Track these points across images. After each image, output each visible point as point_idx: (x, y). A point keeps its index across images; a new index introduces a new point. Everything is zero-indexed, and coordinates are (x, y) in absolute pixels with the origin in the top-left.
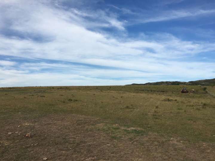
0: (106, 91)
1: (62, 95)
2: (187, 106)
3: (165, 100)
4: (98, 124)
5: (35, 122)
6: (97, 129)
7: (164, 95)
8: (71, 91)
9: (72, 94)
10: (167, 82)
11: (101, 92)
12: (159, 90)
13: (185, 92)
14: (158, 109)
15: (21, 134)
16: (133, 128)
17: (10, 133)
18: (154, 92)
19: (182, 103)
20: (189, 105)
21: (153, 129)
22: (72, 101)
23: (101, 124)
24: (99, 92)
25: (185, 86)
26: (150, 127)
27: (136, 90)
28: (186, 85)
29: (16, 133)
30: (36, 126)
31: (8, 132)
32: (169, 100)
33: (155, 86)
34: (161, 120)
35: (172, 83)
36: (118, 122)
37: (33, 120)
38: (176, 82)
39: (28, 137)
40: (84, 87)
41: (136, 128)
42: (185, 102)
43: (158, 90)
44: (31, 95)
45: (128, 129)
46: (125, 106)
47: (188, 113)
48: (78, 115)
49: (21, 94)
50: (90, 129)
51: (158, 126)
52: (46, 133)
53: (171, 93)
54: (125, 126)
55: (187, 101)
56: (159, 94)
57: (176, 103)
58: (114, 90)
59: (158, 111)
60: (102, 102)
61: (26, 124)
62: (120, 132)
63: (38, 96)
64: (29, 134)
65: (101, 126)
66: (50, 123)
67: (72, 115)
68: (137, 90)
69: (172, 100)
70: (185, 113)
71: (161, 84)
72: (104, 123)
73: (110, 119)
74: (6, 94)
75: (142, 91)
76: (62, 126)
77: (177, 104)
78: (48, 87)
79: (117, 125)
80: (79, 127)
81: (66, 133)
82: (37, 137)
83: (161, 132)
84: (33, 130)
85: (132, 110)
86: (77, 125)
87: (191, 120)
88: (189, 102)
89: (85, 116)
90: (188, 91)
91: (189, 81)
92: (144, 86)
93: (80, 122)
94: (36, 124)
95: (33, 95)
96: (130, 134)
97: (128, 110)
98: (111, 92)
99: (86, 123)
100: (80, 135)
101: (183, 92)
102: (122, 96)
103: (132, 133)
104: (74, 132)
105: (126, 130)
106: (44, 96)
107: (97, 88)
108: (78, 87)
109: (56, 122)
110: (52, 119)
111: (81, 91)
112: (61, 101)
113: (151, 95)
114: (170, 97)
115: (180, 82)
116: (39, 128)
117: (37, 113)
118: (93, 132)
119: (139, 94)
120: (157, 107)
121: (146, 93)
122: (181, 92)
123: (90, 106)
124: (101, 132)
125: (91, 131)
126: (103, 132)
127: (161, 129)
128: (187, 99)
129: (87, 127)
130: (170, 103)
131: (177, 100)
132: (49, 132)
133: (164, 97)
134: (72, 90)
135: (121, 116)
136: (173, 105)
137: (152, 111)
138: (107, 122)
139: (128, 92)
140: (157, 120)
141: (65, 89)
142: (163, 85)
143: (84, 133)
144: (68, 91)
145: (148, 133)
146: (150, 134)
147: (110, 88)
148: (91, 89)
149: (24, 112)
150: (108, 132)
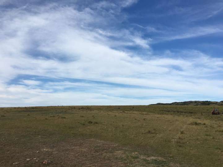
0: (128, 112)
1: (83, 117)
2: (216, 131)
3: (192, 124)
4: (117, 152)
5: (54, 147)
6: (115, 158)
7: (192, 118)
8: (92, 112)
9: (93, 115)
10: (196, 102)
11: (123, 113)
12: (187, 111)
13: (216, 114)
14: (183, 135)
15: (39, 161)
16: (153, 158)
17: (29, 159)
18: (181, 113)
19: (211, 128)
20: (219, 130)
21: (175, 160)
22: (92, 124)
23: (120, 151)
24: (121, 113)
25: (216, 106)
26: (172, 157)
27: (160, 111)
28: (218, 105)
29: (33, 160)
30: (54, 152)
31: (26, 158)
32: (196, 124)
33: (182, 106)
34: (185, 148)
35: (202, 103)
36: (138, 150)
37: (51, 145)
38: (206, 101)
39: (45, 164)
40: (106, 107)
41: (156, 157)
42: (215, 126)
43: (185, 111)
44: (53, 115)
45: (147, 159)
46: (147, 131)
47: (217, 140)
48: (97, 140)
49: (42, 115)
50: (108, 157)
51: (182, 156)
52: (63, 160)
53: (200, 114)
54: (145, 154)
55: (217, 126)
56: (187, 116)
57: (205, 127)
58: (137, 111)
59: (183, 138)
60: (123, 126)
61: (45, 150)
62: (138, 162)
63: (59, 118)
64: (46, 161)
65: (119, 153)
66: (68, 149)
67: (91, 139)
68: (162, 111)
69: (200, 124)
70: (213, 140)
71: (189, 103)
72: (123, 150)
73: (130, 145)
74: (28, 115)
75: (167, 111)
76: (79, 152)
77: (205, 129)
78: (69, 106)
79: (136, 153)
80: (96, 154)
81: (83, 161)
82: (54, 165)
83: (183, 163)
84: (50, 157)
85: (154, 135)
86: (95, 153)
87: (220, 149)
88: (220, 126)
89: (103, 142)
90: (219, 113)
91: (221, 101)
92: (170, 106)
93: (98, 148)
94: (54, 149)
95: (54, 116)
96: (149, 165)
97: (149, 135)
98: (134, 113)
99: (104, 150)
100: (96, 165)
101: (213, 113)
102: (145, 118)
103: (152, 163)
104: (91, 160)
105: (145, 160)
106: (65, 118)
107: (119, 108)
108: (100, 107)
109: (74, 147)
110: (71, 144)
111: (102, 111)
112: (81, 124)
113: (178, 117)
114: (199, 119)
115: (211, 102)
116: (57, 155)
117: (56, 137)
118: (110, 161)
119: (163, 116)
120: (182, 133)
121: (171, 114)
122: (211, 114)
123: (110, 129)
124: (119, 162)
125: (108, 159)
126: (121, 162)
127: (184, 160)
128: (218, 122)
129: (105, 154)
130: (197, 127)
131: (206, 124)
132: (66, 160)
133: (192, 119)
134: (93, 110)
135: (142, 142)
136: (201, 129)
137: (177, 137)
138: (126, 149)
139: (152, 113)
140: (181, 149)
141: (86, 109)
142: (192, 105)
143: (102, 162)
144: (89, 112)
145: (169, 164)
146: (172, 165)
147: (133, 108)
148: (113, 109)
149: (44, 135)
150: (126, 161)
